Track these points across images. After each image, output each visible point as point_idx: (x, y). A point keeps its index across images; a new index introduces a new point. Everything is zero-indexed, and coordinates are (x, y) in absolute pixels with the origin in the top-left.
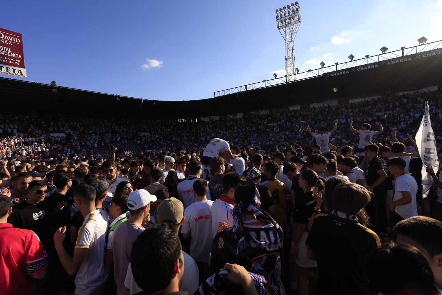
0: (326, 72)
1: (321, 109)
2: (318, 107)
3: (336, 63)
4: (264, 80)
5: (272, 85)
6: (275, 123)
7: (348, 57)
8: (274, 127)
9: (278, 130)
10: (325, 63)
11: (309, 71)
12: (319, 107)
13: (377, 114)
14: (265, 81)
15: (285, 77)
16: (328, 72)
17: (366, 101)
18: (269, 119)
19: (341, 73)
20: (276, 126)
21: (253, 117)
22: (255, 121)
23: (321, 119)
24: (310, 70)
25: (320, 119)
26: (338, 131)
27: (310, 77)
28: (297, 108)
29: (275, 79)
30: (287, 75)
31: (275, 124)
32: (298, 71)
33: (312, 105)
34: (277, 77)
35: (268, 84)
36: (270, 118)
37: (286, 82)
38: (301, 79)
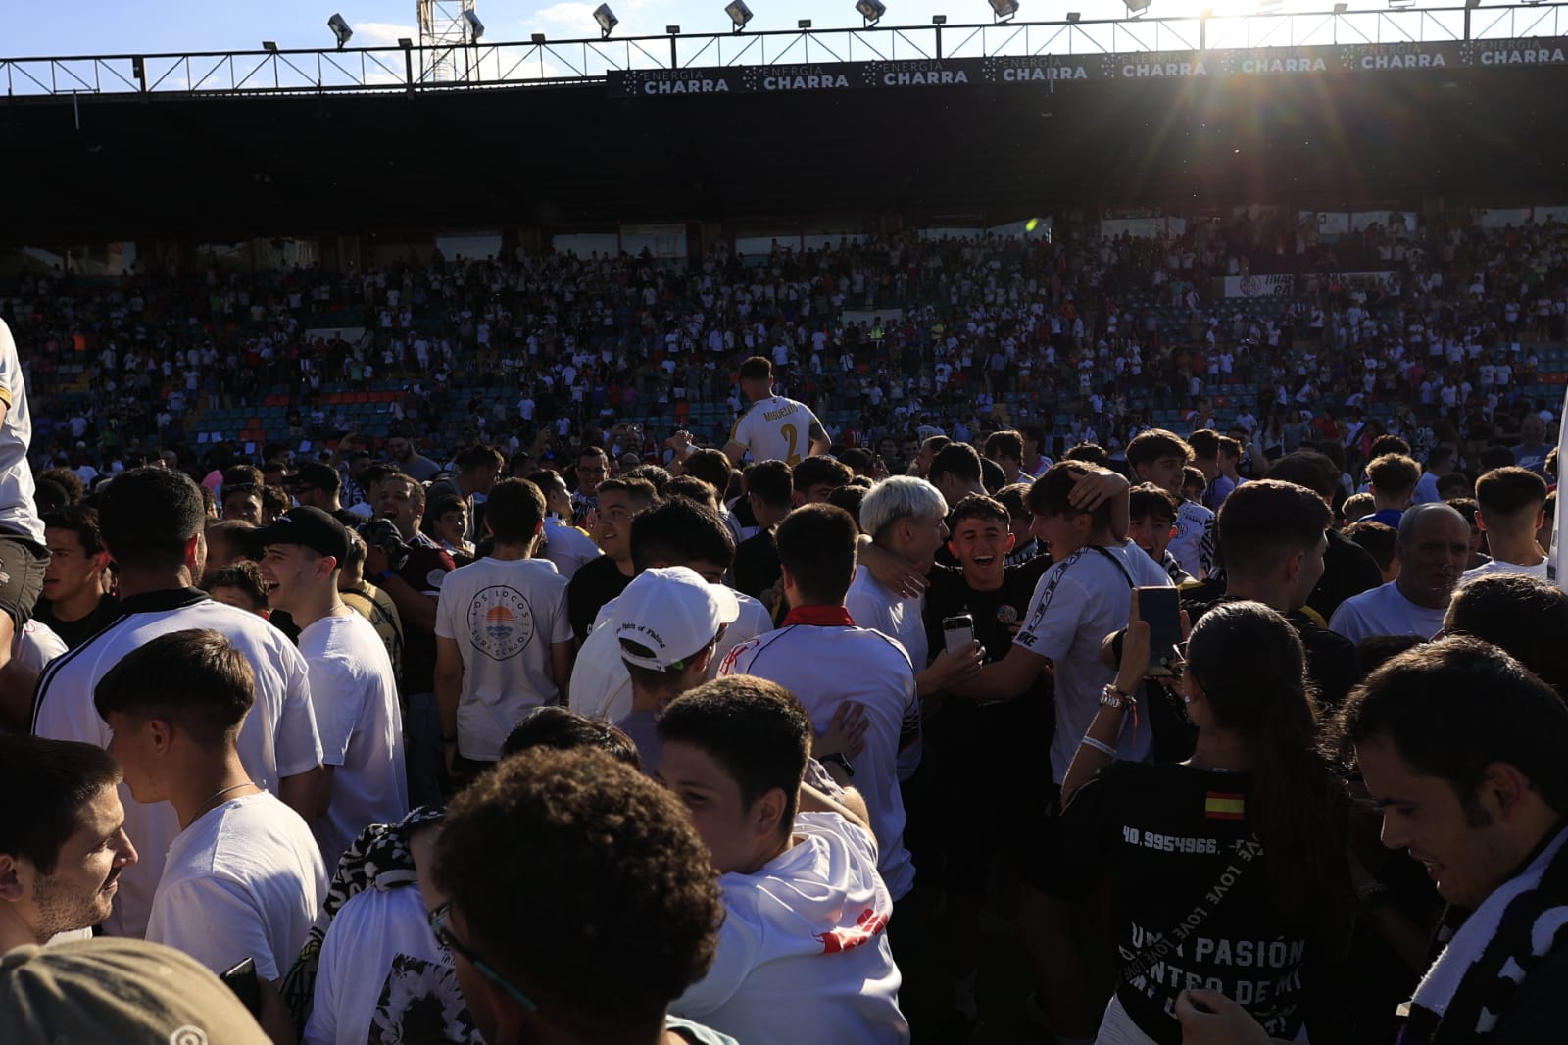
0: (625, 68)
1: (606, 269)
2: (594, 253)
3: (670, 29)
4: (265, 44)
5: (319, 88)
6: (352, 324)
7: (726, 9)
8: (340, 349)
9: (369, 368)
10: (617, 14)
11: (539, 40)
12: (600, 256)
13: (847, 317)
14: (271, 49)
15: (403, 52)
16: (631, 68)
17: (806, 250)
18: (317, 298)
19: (693, 86)
20: (358, 343)
21: (211, 277)
22: (224, 303)
23: (608, 321)
24: (542, 36)
25: (601, 321)
26: (683, 391)
27: (542, 80)
28: (483, 247)
29: (340, 49)
30: (416, 43)
31: (352, 335)
32: (478, 28)
33: (562, 244)
34: (352, 37)
35: (293, 76)
36: (323, 293)
37: (410, 85)
38: (496, 79)
